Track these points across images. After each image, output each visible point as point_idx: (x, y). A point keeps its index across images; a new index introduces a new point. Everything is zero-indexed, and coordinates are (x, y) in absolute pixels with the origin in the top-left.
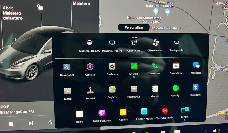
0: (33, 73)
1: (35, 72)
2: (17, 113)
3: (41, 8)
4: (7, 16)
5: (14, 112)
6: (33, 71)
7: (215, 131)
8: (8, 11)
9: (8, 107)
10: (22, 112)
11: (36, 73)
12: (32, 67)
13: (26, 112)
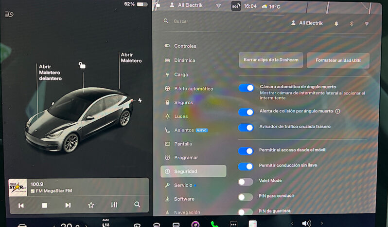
0: (72, 144)
1: (74, 143)
2: (52, 192)
3: (83, 66)
4: (44, 76)
5: (49, 191)
6: (72, 141)
7: (304, 223)
8: (45, 70)
9: (42, 184)
10: (57, 191)
11: (76, 144)
12: (71, 137)
13: (62, 191)
